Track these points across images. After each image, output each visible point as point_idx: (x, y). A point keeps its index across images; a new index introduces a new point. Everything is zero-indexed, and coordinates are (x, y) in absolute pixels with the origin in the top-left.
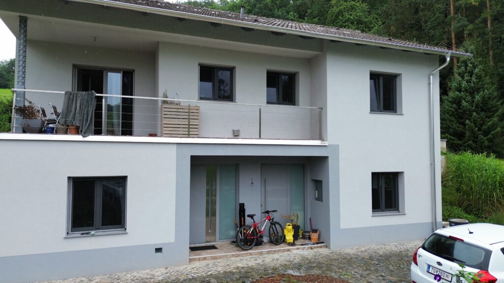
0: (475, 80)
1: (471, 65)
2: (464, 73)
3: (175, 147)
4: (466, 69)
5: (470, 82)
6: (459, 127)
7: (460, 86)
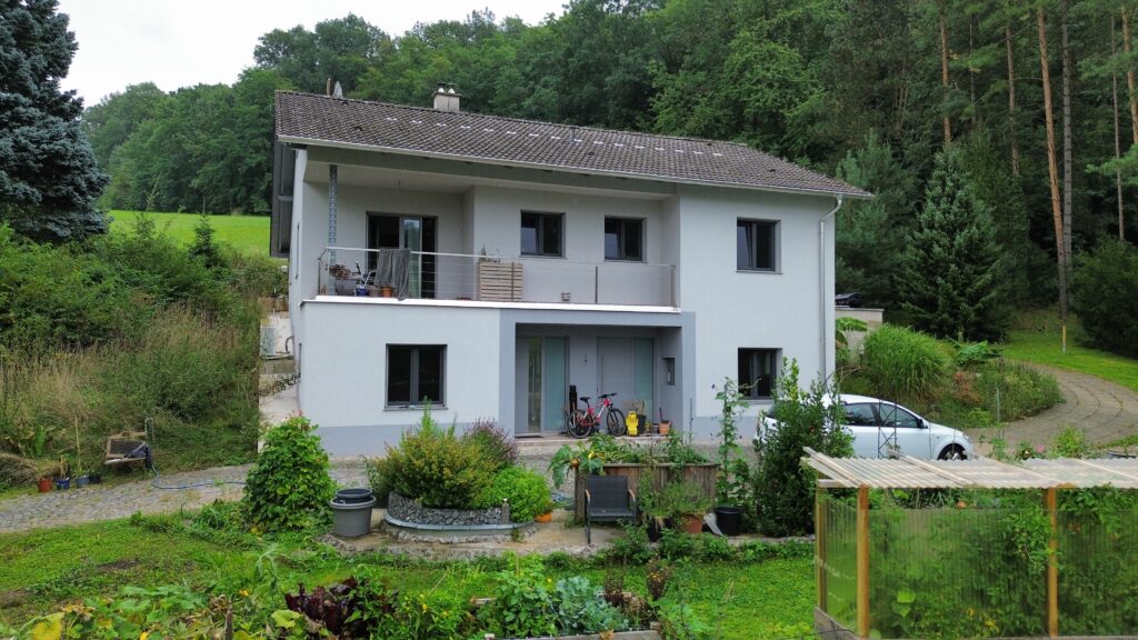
0: (957, 210)
1: (952, 184)
2: (940, 197)
3: (498, 312)
4: (944, 190)
5: (949, 213)
6: (928, 290)
7: (933, 220)
